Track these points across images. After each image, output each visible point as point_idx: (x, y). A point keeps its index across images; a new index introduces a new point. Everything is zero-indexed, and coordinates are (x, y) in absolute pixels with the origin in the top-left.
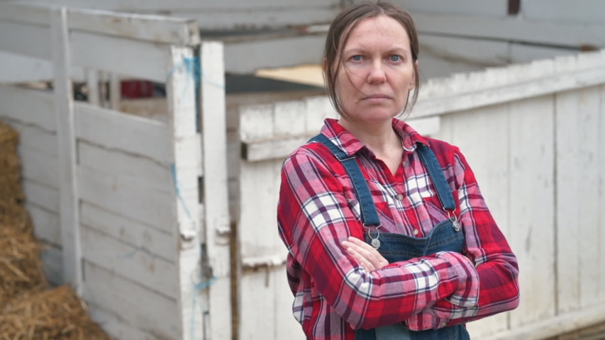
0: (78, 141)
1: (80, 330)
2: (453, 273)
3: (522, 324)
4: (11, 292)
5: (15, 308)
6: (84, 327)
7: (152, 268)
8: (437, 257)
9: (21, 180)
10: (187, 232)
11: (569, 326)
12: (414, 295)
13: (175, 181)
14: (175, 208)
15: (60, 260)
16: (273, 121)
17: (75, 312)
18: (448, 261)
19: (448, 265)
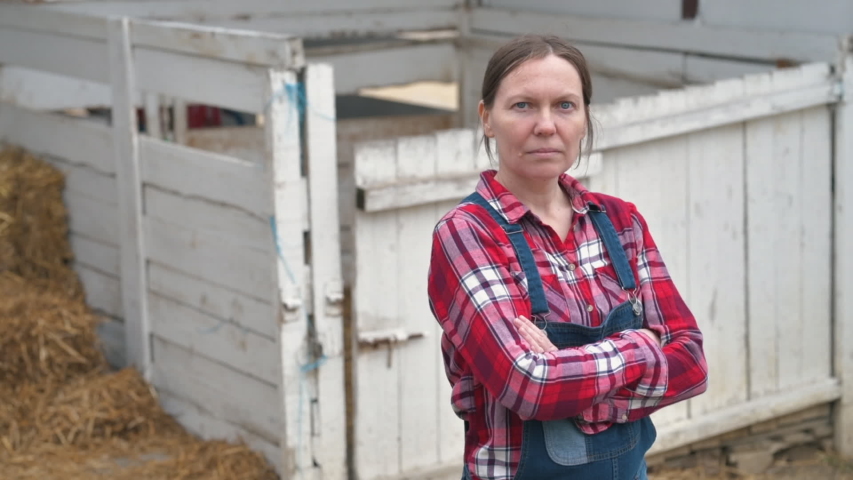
0: (144, 185)
1: (151, 423)
2: (641, 355)
3: (705, 412)
4: (63, 376)
5: (69, 398)
6: (154, 420)
7: (243, 345)
8: (622, 338)
9: (68, 234)
10: (290, 301)
11: (765, 414)
12: (594, 378)
13: (275, 237)
14: (276, 271)
15: (121, 336)
16: (396, 161)
17: (143, 400)
18: (634, 341)
19: (635, 346)
